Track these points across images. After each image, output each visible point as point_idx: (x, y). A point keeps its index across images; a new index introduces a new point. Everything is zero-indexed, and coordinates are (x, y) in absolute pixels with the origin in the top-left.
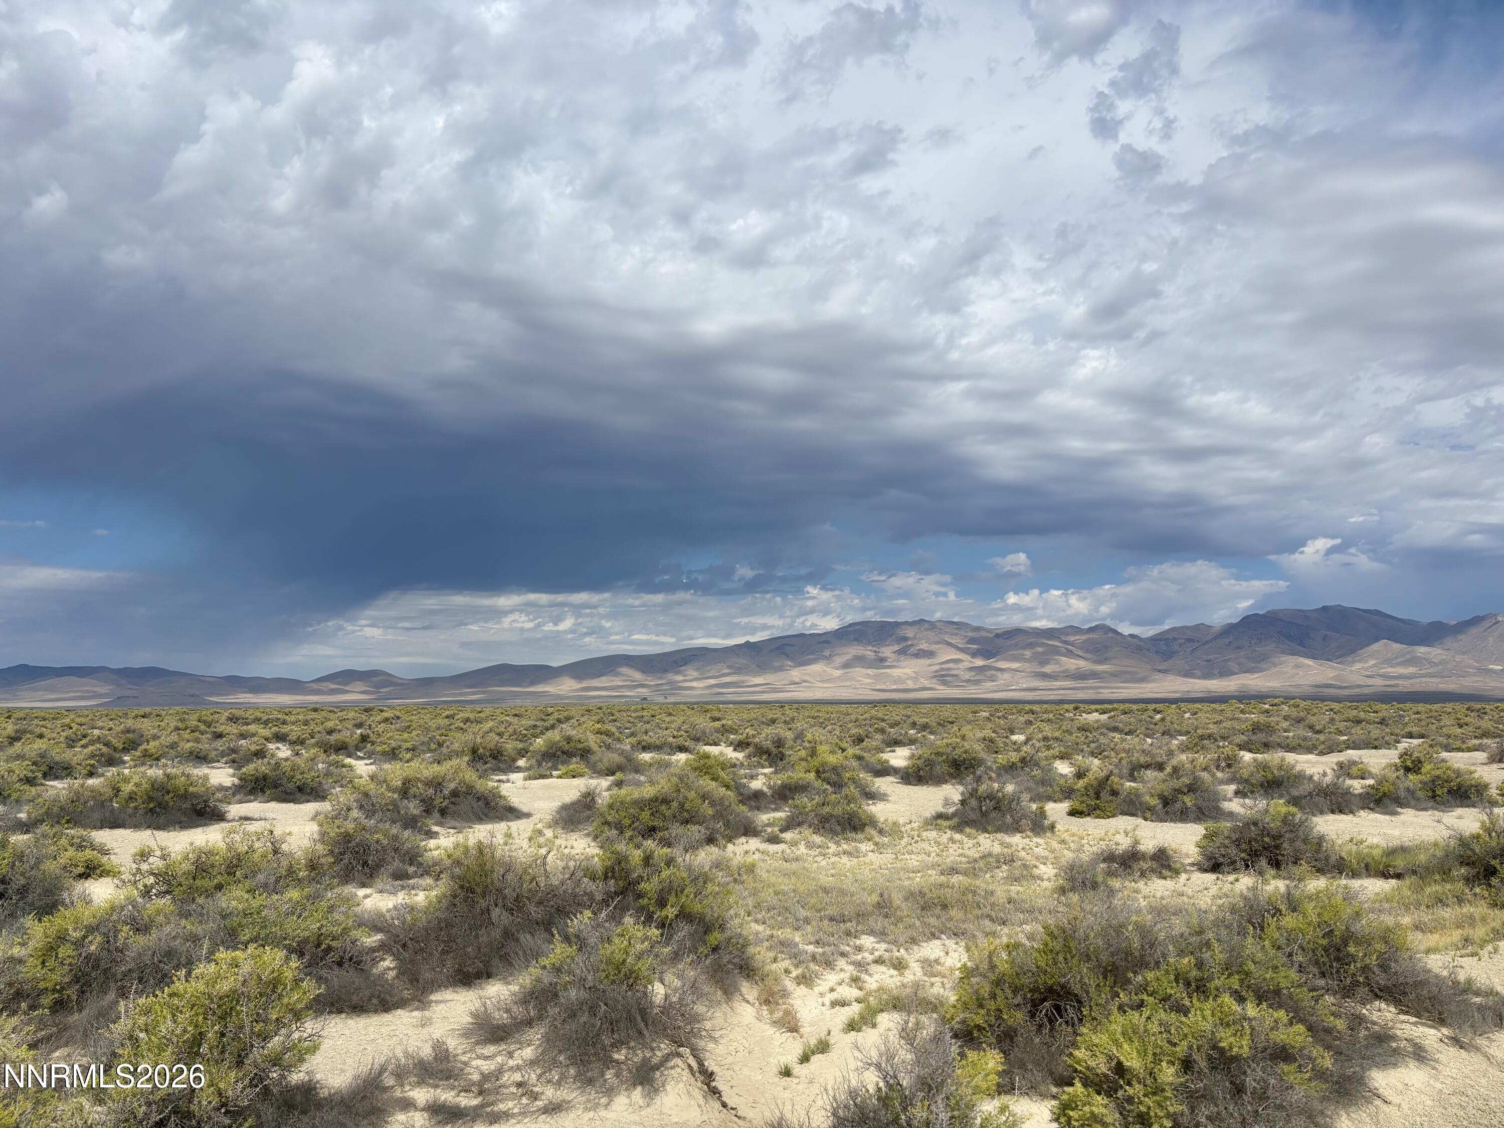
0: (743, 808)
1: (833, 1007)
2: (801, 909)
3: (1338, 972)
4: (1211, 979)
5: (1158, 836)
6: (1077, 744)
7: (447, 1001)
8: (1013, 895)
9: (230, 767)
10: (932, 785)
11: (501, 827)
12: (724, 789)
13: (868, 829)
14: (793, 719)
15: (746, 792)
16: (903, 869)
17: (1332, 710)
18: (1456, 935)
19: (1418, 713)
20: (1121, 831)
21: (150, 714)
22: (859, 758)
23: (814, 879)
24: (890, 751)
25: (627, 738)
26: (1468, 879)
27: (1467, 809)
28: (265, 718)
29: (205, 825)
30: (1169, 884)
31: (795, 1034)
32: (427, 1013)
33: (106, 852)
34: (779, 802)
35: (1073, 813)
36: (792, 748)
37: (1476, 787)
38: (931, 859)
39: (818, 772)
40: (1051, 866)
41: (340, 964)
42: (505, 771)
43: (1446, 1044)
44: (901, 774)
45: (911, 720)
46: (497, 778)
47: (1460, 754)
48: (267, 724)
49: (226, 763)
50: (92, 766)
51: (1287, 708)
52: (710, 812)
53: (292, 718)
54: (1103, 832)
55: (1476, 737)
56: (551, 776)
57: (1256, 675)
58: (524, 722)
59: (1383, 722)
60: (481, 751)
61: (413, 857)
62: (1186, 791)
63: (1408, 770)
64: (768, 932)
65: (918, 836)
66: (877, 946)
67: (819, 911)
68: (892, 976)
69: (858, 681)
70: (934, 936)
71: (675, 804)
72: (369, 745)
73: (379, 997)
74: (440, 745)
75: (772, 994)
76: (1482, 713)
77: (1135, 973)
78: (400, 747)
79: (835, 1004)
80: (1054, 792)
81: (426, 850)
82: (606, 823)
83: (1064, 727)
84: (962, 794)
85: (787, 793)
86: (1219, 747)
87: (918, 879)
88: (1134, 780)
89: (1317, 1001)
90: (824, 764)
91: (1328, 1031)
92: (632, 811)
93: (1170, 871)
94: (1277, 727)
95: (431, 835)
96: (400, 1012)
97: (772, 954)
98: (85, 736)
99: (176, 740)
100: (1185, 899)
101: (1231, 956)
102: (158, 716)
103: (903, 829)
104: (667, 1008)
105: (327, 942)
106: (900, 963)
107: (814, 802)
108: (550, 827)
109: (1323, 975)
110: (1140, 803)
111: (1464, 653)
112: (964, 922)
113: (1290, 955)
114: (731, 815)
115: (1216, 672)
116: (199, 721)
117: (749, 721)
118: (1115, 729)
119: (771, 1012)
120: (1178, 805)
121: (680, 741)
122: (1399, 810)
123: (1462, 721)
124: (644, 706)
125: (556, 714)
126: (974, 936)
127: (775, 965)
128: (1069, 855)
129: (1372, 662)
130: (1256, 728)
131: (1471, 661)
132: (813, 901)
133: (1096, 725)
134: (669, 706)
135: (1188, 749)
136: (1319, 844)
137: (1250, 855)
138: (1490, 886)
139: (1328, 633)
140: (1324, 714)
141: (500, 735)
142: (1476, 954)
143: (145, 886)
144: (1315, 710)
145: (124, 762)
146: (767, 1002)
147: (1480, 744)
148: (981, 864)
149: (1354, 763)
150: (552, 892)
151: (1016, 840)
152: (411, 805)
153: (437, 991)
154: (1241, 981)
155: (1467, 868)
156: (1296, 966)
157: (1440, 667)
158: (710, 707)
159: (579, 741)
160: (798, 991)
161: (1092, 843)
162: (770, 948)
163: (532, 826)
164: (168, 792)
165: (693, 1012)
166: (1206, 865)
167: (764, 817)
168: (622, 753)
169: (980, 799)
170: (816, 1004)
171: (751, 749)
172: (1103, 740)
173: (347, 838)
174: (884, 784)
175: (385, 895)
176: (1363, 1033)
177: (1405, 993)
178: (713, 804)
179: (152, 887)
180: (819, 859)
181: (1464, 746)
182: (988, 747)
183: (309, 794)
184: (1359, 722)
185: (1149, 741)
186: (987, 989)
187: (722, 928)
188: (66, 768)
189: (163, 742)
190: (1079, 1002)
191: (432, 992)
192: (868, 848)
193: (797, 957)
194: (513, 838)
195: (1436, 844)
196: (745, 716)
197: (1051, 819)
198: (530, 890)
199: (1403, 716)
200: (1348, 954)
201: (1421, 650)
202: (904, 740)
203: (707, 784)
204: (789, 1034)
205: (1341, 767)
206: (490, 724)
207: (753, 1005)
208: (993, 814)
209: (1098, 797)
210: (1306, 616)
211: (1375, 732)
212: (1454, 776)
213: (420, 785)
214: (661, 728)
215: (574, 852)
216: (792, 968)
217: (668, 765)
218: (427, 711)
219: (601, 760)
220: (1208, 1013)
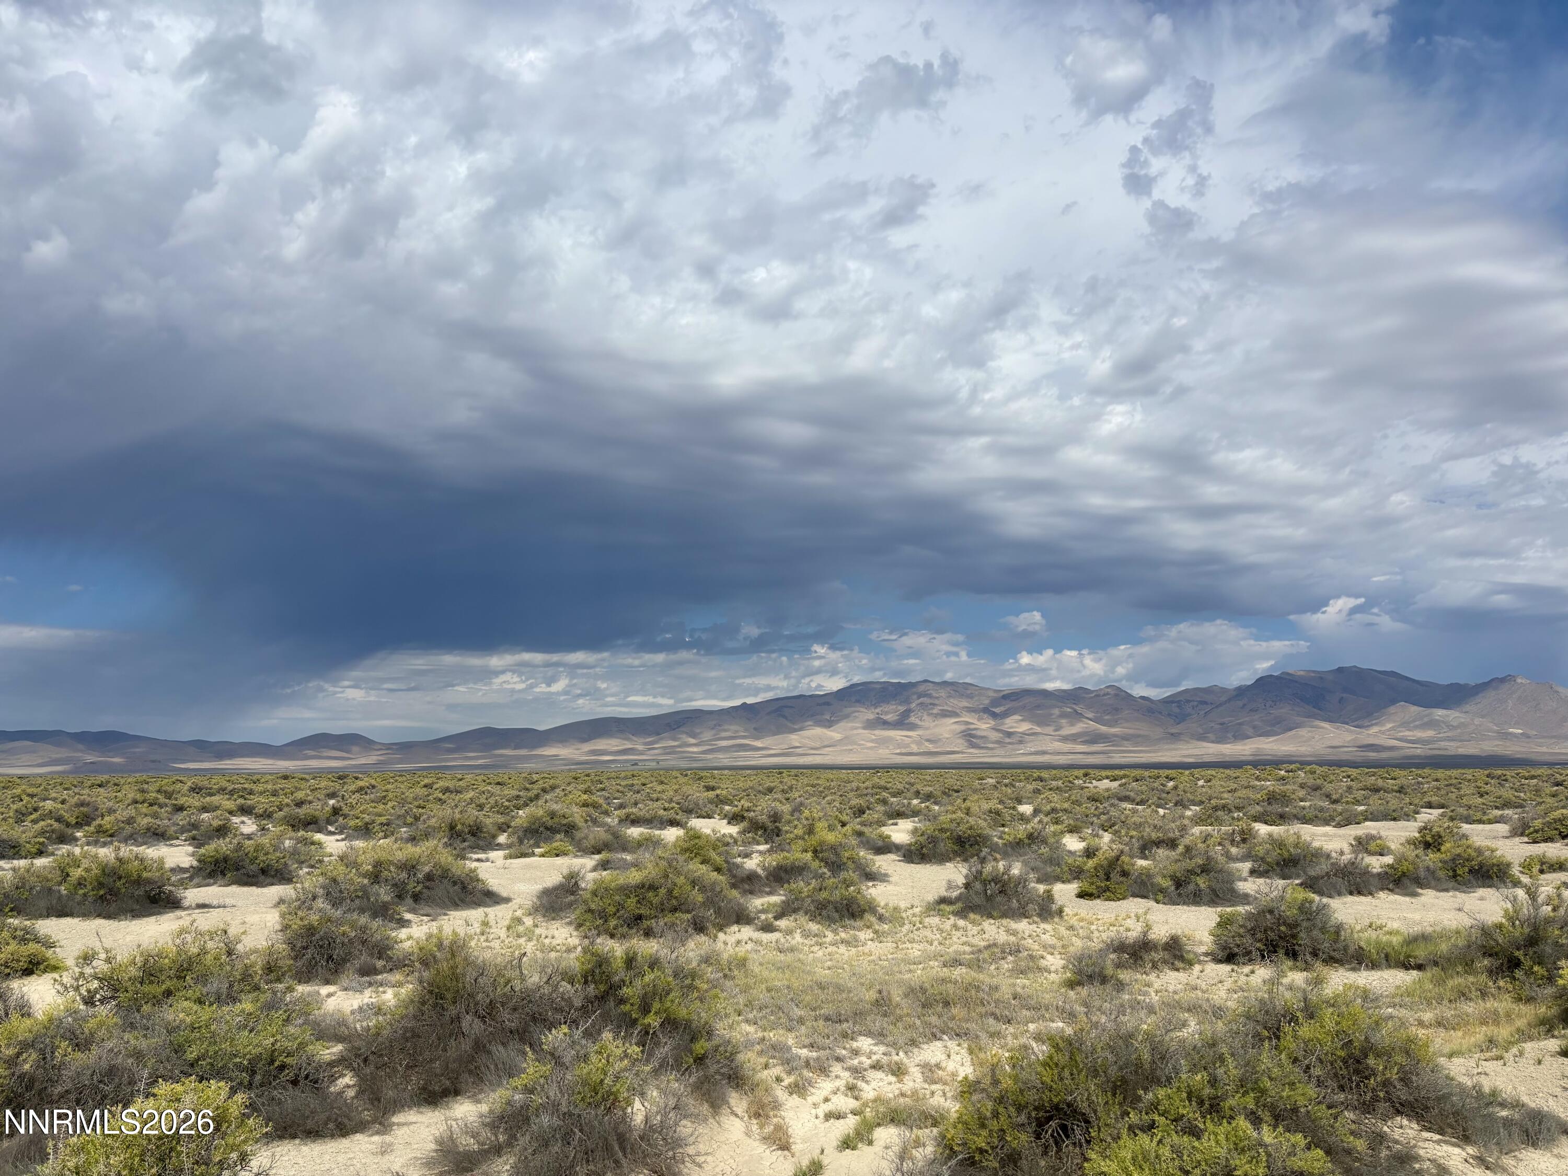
0: (735, 893)
1: (827, 1120)
2: (795, 1008)
3: (1358, 1085)
4: (1223, 1098)
5: (1170, 921)
6: (1087, 816)
7: (411, 1123)
8: (1019, 990)
9: (189, 845)
10: (935, 863)
11: (476, 915)
12: (716, 873)
13: (867, 916)
14: (791, 788)
15: (738, 873)
16: (903, 960)
17: (1349, 776)
18: (1481, 1033)
19: (1437, 780)
20: (1132, 915)
21: (108, 782)
22: (860, 834)
23: (809, 973)
24: (893, 824)
25: (615, 809)
26: (1491, 971)
27: (1489, 889)
28: (231, 788)
29: (159, 913)
30: (1181, 976)
31: (786, 1152)
32: (388, 1138)
33: (50, 945)
34: (773, 884)
35: (1082, 895)
36: (789, 822)
37: (1498, 866)
38: (933, 948)
39: (815, 852)
40: (1059, 957)
41: (295, 1083)
42: (484, 849)
43: (1471, 1164)
44: (903, 851)
45: (914, 789)
46: (475, 856)
47: (1481, 826)
48: (233, 795)
49: (185, 840)
50: (42, 844)
51: (1303, 775)
52: (700, 898)
53: (260, 788)
54: (1113, 916)
55: (1497, 808)
56: (533, 854)
57: (1271, 739)
58: (506, 792)
59: (1401, 790)
60: (459, 827)
61: (382, 950)
62: (1199, 872)
63: (1427, 845)
64: (760, 1034)
65: (920, 923)
66: (875, 1049)
67: (814, 1009)
68: (890, 1084)
69: (860, 745)
70: (935, 1037)
71: (663, 891)
72: (341, 819)
73: (336, 1120)
74: (417, 819)
75: (763, 1107)
76: (1502, 780)
77: (1146, 1089)
78: (373, 822)
79: (829, 1116)
80: (1063, 872)
81: (396, 942)
82: (590, 911)
83: (1073, 797)
84: (966, 877)
85: (783, 875)
86: (1233, 818)
87: (919, 972)
88: (1145, 858)
89: (1336, 1118)
90: (822, 843)
91: (1348, 1152)
92: (617, 898)
93: (1183, 962)
94: (1293, 796)
95: (403, 923)
96: (358, 1136)
97: (763, 1060)
98: (36, 810)
99: (133, 815)
100: (1199, 993)
101: (1247, 1071)
102: (115, 785)
103: (904, 915)
104: (647, 1134)
105: (281, 1058)
106: (899, 1068)
107: (811, 887)
108: (530, 914)
109: (1342, 1088)
110: (1152, 885)
111: (1483, 717)
112: (967, 1021)
113: (1308, 1067)
114: (723, 901)
115: (1230, 735)
116: (159, 791)
117: (744, 791)
118: (1126, 799)
119: (762, 1127)
120: (1191, 887)
121: (671, 814)
122: (1420, 891)
123: (1482, 789)
124: (635, 773)
125: (541, 782)
126: (977, 1037)
127: (766, 1072)
128: (1078, 943)
129: (1389, 726)
130: (1272, 798)
131: (1491, 725)
132: (808, 998)
133: (1106, 794)
134: (661, 773)
135: (1202, 821)
136: (1337, 933)
137: (1266, 945)
138: (1514, 978)
139: (1344, 695)
140: (1342, 781)
141: (481, 807)
142: (1501, 1058)
143: (89, 991)
144: (1332, 777)
145: (76, 839)
146: (757, 1115)
147: (1502, 815)
148: (986, 955)
149: (1371, 838)
150: (527, 997)
151: (1023, 926)
152: (382, 891)
153: (400, 1112)
154: (1257, 1100)
155: (1490, 959)
156: (1314, 1080)
157: (1459, 731)
158: (704, 774)
159: (564, 816)
160: (791, 1102)
161: (1101, 928)
162: (761, 1053)
163: (511, 913)
164: (120, 878)
165: (676, 1135)
166: (1221, 955)
167: (757, 902)
168: (609, 828)
169: (985, 883)
170: (809, 1117)
171: (744, 824)
172: (1114, 813)
173: (311, 930)
174: (884, 863)
175: (350, 993)
176: (1384, 1153)
177: (1426, 1108)
178: (703, 889)
179: (96, 991)
180: (816, 948)
181: (1485, 818)
182: (994, 820)
183: (273, 877)
184: (1377, 790)
185: (1161, 811)
186: (989, 1107)
187: (710, 1034)
188: (14, 847)
189: (119, 817)
190: (1087, 1122)
191: (394, 1113)
192: (867, 937)
193: (789, 1063)
194: (490, 927)
195: (1458, 932)
196: (741, 785)
197: (1059, 903)
198: (505, 994)
199: (1422, 783)
200: (1367, 1068)
201: (1439, 713)
202: (907, 812)
203: (698, 868)
204: (780, 1152)
205: (1360, 843)
206: (471, 794)
207: (742, 1119)
208: (999, 899)
209: (1108, 879)
210: (1321, 678)
211: (1394, 802)
212: (1474, 854)
213: (392, 868)
214: (652, 800)
215: (555, 942)
216: (784, 1075)
217: (656, 843)
218: (405, 779)
219: (586, 838)
220: (1222, 1138)
